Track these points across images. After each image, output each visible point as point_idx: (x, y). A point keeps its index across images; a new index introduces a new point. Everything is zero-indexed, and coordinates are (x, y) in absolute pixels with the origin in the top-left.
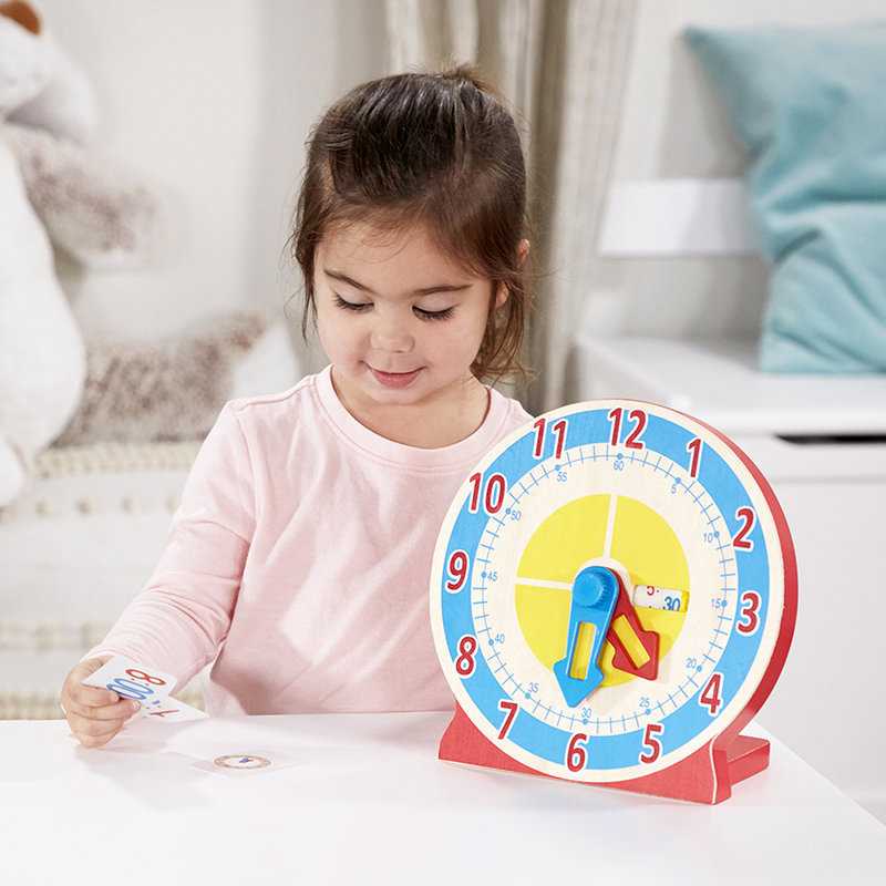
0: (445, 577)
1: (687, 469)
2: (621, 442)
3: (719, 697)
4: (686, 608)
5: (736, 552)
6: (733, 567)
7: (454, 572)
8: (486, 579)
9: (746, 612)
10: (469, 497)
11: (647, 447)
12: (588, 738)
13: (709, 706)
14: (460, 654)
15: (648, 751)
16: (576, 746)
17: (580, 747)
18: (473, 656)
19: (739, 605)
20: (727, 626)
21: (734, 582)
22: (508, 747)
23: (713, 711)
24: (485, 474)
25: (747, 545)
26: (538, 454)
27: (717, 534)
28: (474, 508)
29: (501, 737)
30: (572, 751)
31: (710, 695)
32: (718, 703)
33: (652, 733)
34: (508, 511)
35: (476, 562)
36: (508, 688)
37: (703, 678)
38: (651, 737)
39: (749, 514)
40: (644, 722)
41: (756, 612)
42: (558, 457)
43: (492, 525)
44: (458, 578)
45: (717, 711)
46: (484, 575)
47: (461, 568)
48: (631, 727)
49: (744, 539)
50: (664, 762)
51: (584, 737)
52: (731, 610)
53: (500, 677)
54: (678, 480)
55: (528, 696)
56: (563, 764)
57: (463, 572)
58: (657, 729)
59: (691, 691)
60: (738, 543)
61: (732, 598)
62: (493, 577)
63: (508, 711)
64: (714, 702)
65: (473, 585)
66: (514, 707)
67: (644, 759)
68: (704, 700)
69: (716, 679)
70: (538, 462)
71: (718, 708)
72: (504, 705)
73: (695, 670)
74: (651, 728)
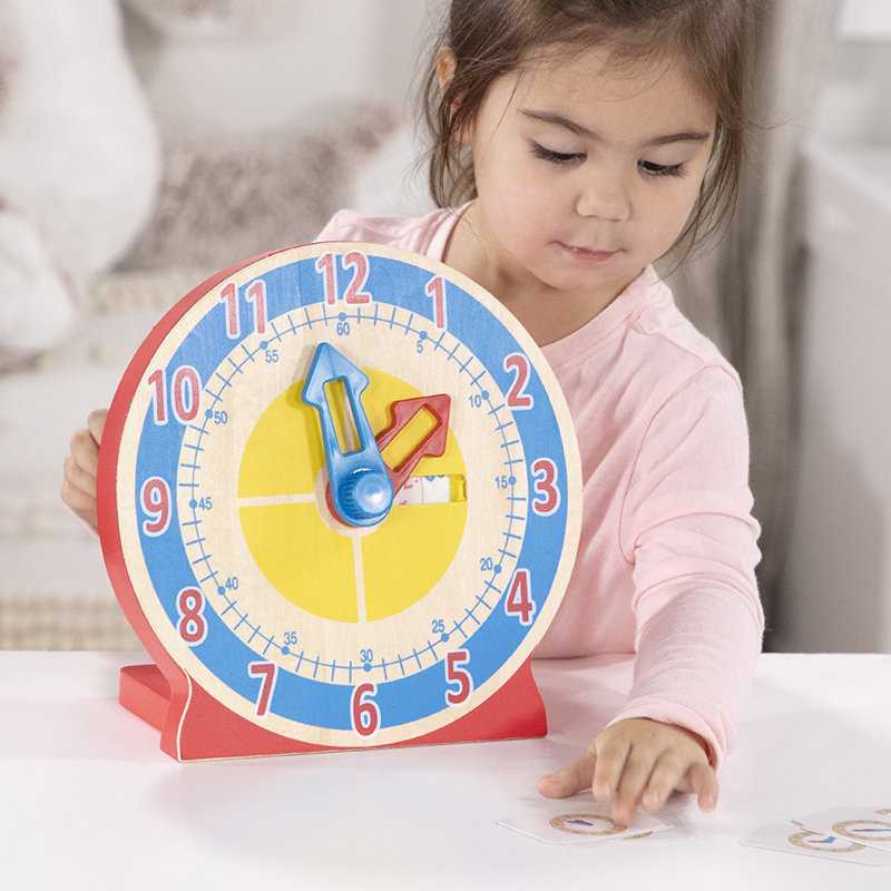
0: (141, 517)
1: (431, 318)
2: (341, 297)
3: (530, 600)
4: (465, 496)
5: (513, 412)
6: (513, 433)
7: (153, 508)
8: (197, 509)
9: (541, 486)
10: (151, 405)
11: (374, 299)
12: (376, 689)
13: (520, 614)
14: (182, 616)
15: (456, 687)
16: (362, 701)
17: (369, 701)
18: (200, 613)
19: (531, 479)
20: (521, 509)
21: (518, 451)
22: (273, 723)
23: (526, 619)
24: (167, 369)
25: (526, 402)
26: (233, 331)
27: (485, 395)
28: (161, 418)
29: (261, 711)
30: (358, 710)
31: (518, 600)
32: (529, 607)
33: (456, 663)
34: (209, 414)
35: (179, 488)
36: (257, 646)
37: (504, 580)
38: (456, 669)
39: (520, 362)
40: (443, 652)
41: (554, 484)
42: (262, 330)
43: (190, 437)
44: (159, 514)
45: (531, 618)
46: (193, 504)
47: (159, 501)
48: (428, 661)
49: (520, 395)
50: (478, 697)
51: (368, 687)
52: (522, 489)
53: (243, 634)
54: (423, 335)
55: (285, 651)
56: (351, 728)
57: (163, 506)
58: (461, 656)
59: (493, 599)
60: (513, 401)
61: (521, 471)
62: (206, 504)
63: (264, 676)
64: (525, 607)
65: (182, 519)
66: (269, 669)
67: (454, 699)
68: (512, 608)
69: (521, 578)
70: (234, 343)
71: (531, 614)
72: (256, 669)
73: (493, 572)
74: (453, 657)
